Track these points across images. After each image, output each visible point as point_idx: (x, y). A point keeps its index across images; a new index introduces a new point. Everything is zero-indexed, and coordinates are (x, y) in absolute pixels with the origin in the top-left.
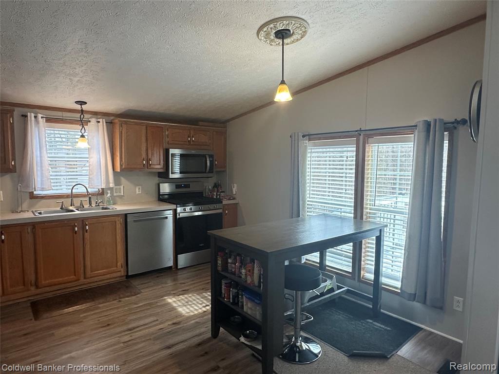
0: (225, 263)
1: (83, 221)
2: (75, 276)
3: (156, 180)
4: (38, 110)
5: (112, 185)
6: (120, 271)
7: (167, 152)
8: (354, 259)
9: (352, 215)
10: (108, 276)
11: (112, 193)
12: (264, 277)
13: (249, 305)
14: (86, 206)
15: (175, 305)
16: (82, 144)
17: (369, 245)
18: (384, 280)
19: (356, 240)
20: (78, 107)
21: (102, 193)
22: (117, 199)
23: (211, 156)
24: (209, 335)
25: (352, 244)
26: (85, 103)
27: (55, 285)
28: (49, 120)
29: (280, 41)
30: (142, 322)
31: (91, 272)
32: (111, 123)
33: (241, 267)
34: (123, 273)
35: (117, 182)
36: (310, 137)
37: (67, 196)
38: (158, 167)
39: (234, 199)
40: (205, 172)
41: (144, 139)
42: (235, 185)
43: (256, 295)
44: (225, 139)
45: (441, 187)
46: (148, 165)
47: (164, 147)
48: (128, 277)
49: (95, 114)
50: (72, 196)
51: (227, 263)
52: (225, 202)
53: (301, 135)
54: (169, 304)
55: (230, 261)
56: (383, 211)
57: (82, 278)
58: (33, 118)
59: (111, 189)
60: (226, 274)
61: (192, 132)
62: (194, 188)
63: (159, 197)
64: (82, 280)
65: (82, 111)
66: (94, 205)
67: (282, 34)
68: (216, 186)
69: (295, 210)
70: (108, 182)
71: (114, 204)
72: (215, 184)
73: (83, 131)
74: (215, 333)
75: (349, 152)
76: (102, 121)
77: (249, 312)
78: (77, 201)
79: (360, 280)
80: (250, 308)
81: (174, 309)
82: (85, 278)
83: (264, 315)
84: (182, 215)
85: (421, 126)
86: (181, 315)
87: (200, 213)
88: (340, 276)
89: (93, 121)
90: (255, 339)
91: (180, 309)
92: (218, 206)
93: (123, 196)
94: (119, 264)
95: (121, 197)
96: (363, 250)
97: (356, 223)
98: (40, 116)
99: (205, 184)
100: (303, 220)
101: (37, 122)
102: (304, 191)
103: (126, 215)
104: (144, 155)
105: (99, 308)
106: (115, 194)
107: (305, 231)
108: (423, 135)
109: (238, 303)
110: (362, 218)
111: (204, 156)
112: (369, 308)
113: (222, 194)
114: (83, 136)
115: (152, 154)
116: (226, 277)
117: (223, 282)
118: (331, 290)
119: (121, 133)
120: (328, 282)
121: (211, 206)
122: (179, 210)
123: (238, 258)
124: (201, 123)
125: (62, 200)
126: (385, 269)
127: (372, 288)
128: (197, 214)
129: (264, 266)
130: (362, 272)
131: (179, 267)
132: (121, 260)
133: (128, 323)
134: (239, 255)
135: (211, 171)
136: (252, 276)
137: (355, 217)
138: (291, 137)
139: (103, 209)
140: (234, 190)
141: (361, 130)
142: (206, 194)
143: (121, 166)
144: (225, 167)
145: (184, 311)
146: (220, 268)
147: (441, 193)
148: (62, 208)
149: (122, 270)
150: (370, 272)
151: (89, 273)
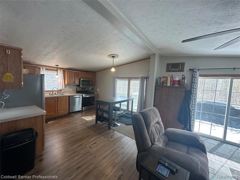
0: (99, 106)
1: (58, 98)
2: (55, 112)
3: (76, 87)
4: (43, 67)
5: (64, 88)
6: (67, 112)
7: (80, 80)
8: (127, 106)
9: (127, 96)
10: (64, 113)
11: (64, 90)
12: (109, 108)
13: (106, 114)
14: (57, 94)
15: (84, 118)
16: (57, 77)
17: (130, 102)
18: (133, 110)
19: (128, 101)
20: (56, 66)
21: (61, 90)
22: (65, 92)
23: (92, 81)
24: (95, 123)
25: (127, 102)
26: (58, 66)
27: (49, 115)
28: (46, 69)
29: (113, 58)
30: (77, 122)
31: (60, 111)
32: (64, 71)
33: (103, 107)
34: (68, 112)
35: (65, 88)
36: (118, 78)
37: (51, 91)
38: (78, 83)
39: (98, 93)
40: (90, 85)
41: (74, 76)
42: (98, 89)
43: (107, 112)
44: (95, 77)
45: (144, 90)
46: (75, 83)
47: (79, 78)
48: (69, 113)
49: (60, 68)
50: (53, 91)
51: (100, 106)
52: (95, 93)
53: (116, 77)
54: (83, 118)
55: (101, 106)
56: (134, 95)
57: (57, 113)
58: (42, 69)
59: (64, 89)
60: (99, 109)
61: (87, 74)
62: (86, 90)
63: (77, 92)
64: (57, 114)
65: (57, 68)
66: (59, 94)
67: (113, 57)
68: (92, 89)
69: (114, 95)
70: (63, 87)
71: (64, 93)
72: (92, 88)
73: (57, 73)
74: (96, 122)
75: (127, 82)
76: (62, 70)
77: (105, 116)
78: (54, 93)
79: (128, 111)
80: (105, 115)
81: (84, 119)
82: (58, 113)
83: (109, 116)
84: (84, 97)
85: (141, 77)
86: (87, 120)
87: (88, 96)
88: (124, 110)
89: (59, 70)
90: (106, 122)
91: (86, 119)
92: (94, 94)
93: (67, 91)
94: (67, 110)
95: (66, 91)
96: (129, 104)
97: (128, 98)
98: (44, 68)
99: (90, 88)
100: (116, 97)
101: (43, 70)
102: (116, 91)
103: (69, 96)
104: (74, 80)
105: (64, 120)
106: (64, 91)
107: (116, 99)
108: (141, 79)
109: (102, 115)
110: (129, 97)
111: (90, 81)
112: (130, 117)
113: (94, 91)
114: (57, 75)
115: (76, 80)
116: (99, 110)
117: (99, 111)
118: (122, 113)
119: (68, 74)
120: (122, 111)
121: (92, 94)
122: (84, 95)
123: (103, 105)
124: (89, 72)
125: (50, 92)
126: (134, 108)
127: (131, 112)
128: (87, 96)
129: (109, 106)
130: (129, 109)
131: (83, 110)
132: (68, 109)
133: (74, 122)
134: (103, 104)
135: (92, 85)
136: (106, 108)
137: (128, 97)
138: (113, 77)
139: (62, 95)
140: (98, 90)
141: (129, 77)
142: (90, 91)
143: (67, 83)
144: (95, 84)
145: (87, 119)
146: (98, 108)
147: (144, 91)
148: (50, 94)
149: (68, 111)
150: (130, 109)
151: (59, 112)
